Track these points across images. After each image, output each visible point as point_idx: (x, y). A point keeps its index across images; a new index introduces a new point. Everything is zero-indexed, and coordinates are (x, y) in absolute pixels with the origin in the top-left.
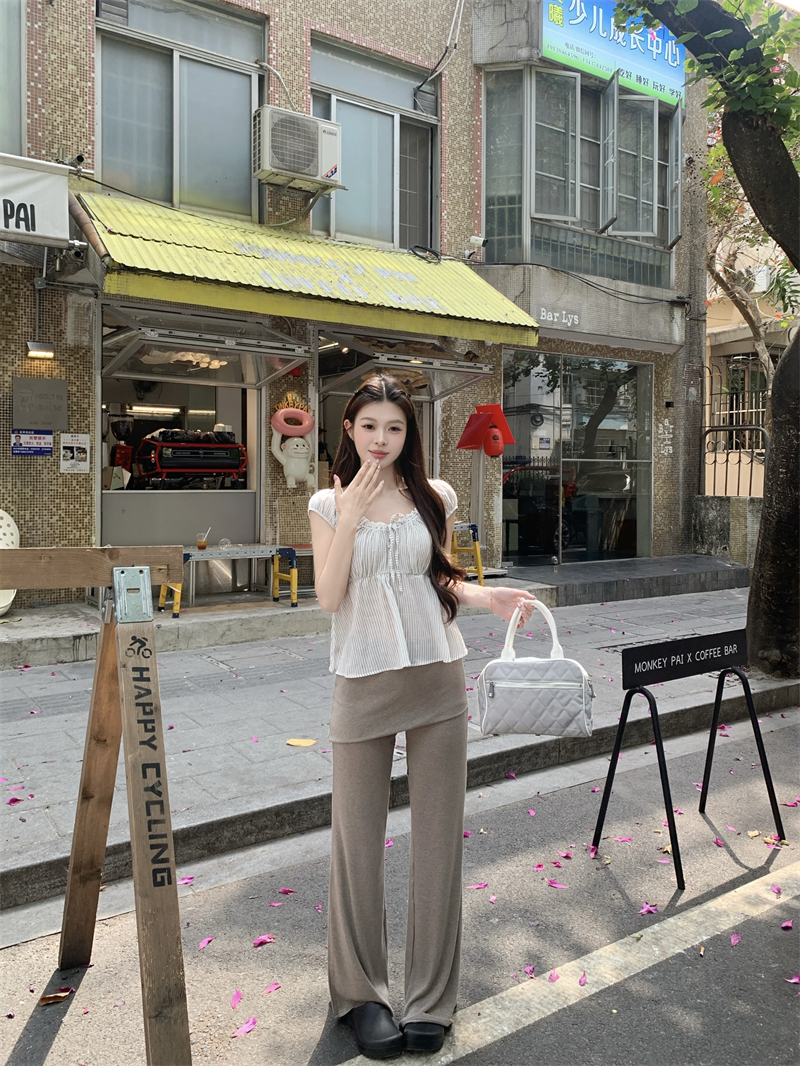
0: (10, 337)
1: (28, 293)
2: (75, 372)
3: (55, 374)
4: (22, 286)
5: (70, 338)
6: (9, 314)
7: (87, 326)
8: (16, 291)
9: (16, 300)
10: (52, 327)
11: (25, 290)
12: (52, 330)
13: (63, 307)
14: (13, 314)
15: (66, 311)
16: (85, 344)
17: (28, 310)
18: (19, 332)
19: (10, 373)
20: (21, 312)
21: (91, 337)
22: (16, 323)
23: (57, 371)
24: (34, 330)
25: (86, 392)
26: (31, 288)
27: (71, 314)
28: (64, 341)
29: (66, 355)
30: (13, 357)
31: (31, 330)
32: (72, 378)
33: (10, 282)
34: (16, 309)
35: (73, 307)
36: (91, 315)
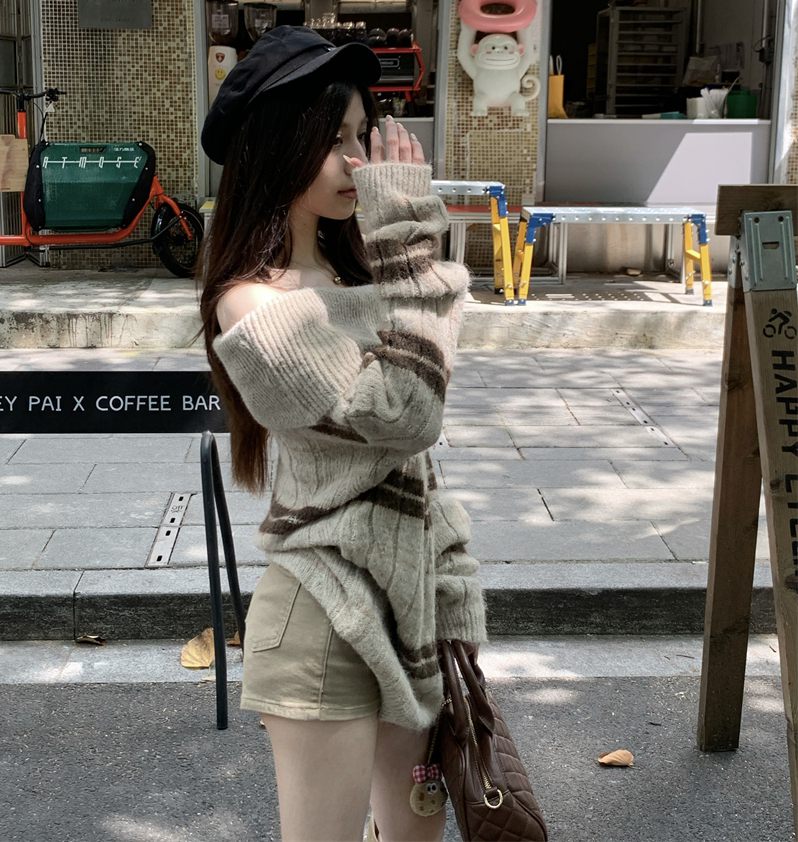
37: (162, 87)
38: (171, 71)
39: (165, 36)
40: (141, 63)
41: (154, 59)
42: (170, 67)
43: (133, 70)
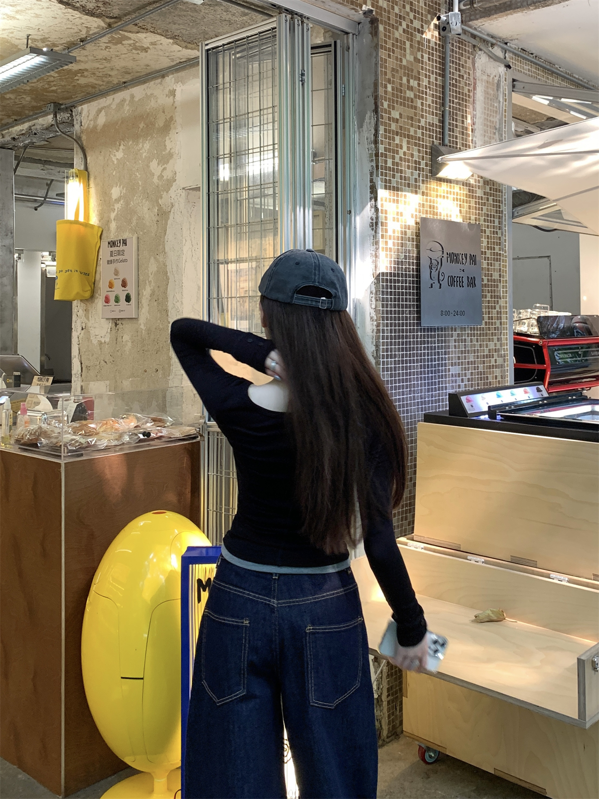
0: (412, 131)
1: (432, 42)
4: (425, 28)
5: (479, 141)
6: (412, 83)
7: (496, 119)
8: (419, 37)
9: (419, 55)
10: (460, 118)
11: (429, 35)
12: (460, 124)
13: (471, 78)
14: (416, 84)
15: (475, 88)
17: (433, 78)
20: (425, 82)
23: (466, 206)
24: (440, 121)
25: (497, 247)
26: (436, 33)
27: (480, 93)
30: (416, 174)
31: (436, 122)
32: (482, 221)
33: (412, 16)
34: (419, 73)
35: (482, 80)
36: (501, 100)
39: (486, 334)
41: (478, 368)
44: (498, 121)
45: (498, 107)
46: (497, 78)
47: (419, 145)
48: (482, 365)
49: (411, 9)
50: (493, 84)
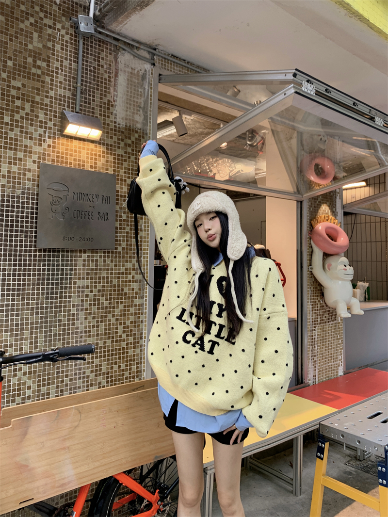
0: (38, 99)
1: (67, 38)
2: (125, 164)
3: (99, 164)
4: (59, 26)
5: (120, 114)
6: (39, 63)
8: (50, 31)
9: (50, 45)
10: (98, 95)
11: (63, 32)
12: (97, 99)
13: (113, 68)
14: (44, 64)
15: (116, 76)
16: (139, 126)
17: (66, 63)
18: (52, 93)
19: (35, 157)
20: (57, 64)
21: (146, 118)
22: (48, 79)
23: (103, 160)
24: (74, 95)
26: (72, 31)
27: (122, 79)
28: (112, 118)
29: (115, 138)
30: (41, 131)
31: (68, 94)
32: (122, 172)
33: (42, 15)
34: (49, 57)
35: (125, 71)
36: (147, 87)
37: (117, 311)
38: (126, 294)
39: (123, 257)
40: (99, 287)
41: (111, 282)
42: (126, 290)
43: (91, 295)
44: (142, 102)
45: (143, 92)
46: (143, 71)
47: (47, 110)
48: (116, 280)
49: (41, 10)
50: (138, 75)
